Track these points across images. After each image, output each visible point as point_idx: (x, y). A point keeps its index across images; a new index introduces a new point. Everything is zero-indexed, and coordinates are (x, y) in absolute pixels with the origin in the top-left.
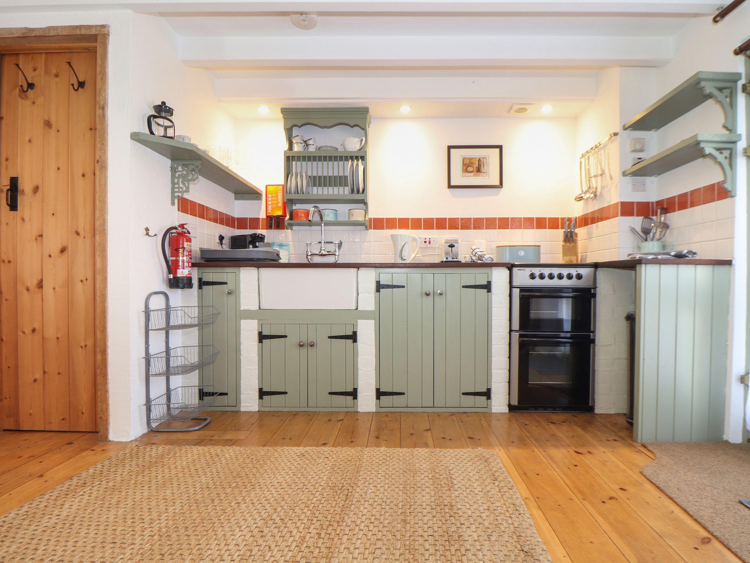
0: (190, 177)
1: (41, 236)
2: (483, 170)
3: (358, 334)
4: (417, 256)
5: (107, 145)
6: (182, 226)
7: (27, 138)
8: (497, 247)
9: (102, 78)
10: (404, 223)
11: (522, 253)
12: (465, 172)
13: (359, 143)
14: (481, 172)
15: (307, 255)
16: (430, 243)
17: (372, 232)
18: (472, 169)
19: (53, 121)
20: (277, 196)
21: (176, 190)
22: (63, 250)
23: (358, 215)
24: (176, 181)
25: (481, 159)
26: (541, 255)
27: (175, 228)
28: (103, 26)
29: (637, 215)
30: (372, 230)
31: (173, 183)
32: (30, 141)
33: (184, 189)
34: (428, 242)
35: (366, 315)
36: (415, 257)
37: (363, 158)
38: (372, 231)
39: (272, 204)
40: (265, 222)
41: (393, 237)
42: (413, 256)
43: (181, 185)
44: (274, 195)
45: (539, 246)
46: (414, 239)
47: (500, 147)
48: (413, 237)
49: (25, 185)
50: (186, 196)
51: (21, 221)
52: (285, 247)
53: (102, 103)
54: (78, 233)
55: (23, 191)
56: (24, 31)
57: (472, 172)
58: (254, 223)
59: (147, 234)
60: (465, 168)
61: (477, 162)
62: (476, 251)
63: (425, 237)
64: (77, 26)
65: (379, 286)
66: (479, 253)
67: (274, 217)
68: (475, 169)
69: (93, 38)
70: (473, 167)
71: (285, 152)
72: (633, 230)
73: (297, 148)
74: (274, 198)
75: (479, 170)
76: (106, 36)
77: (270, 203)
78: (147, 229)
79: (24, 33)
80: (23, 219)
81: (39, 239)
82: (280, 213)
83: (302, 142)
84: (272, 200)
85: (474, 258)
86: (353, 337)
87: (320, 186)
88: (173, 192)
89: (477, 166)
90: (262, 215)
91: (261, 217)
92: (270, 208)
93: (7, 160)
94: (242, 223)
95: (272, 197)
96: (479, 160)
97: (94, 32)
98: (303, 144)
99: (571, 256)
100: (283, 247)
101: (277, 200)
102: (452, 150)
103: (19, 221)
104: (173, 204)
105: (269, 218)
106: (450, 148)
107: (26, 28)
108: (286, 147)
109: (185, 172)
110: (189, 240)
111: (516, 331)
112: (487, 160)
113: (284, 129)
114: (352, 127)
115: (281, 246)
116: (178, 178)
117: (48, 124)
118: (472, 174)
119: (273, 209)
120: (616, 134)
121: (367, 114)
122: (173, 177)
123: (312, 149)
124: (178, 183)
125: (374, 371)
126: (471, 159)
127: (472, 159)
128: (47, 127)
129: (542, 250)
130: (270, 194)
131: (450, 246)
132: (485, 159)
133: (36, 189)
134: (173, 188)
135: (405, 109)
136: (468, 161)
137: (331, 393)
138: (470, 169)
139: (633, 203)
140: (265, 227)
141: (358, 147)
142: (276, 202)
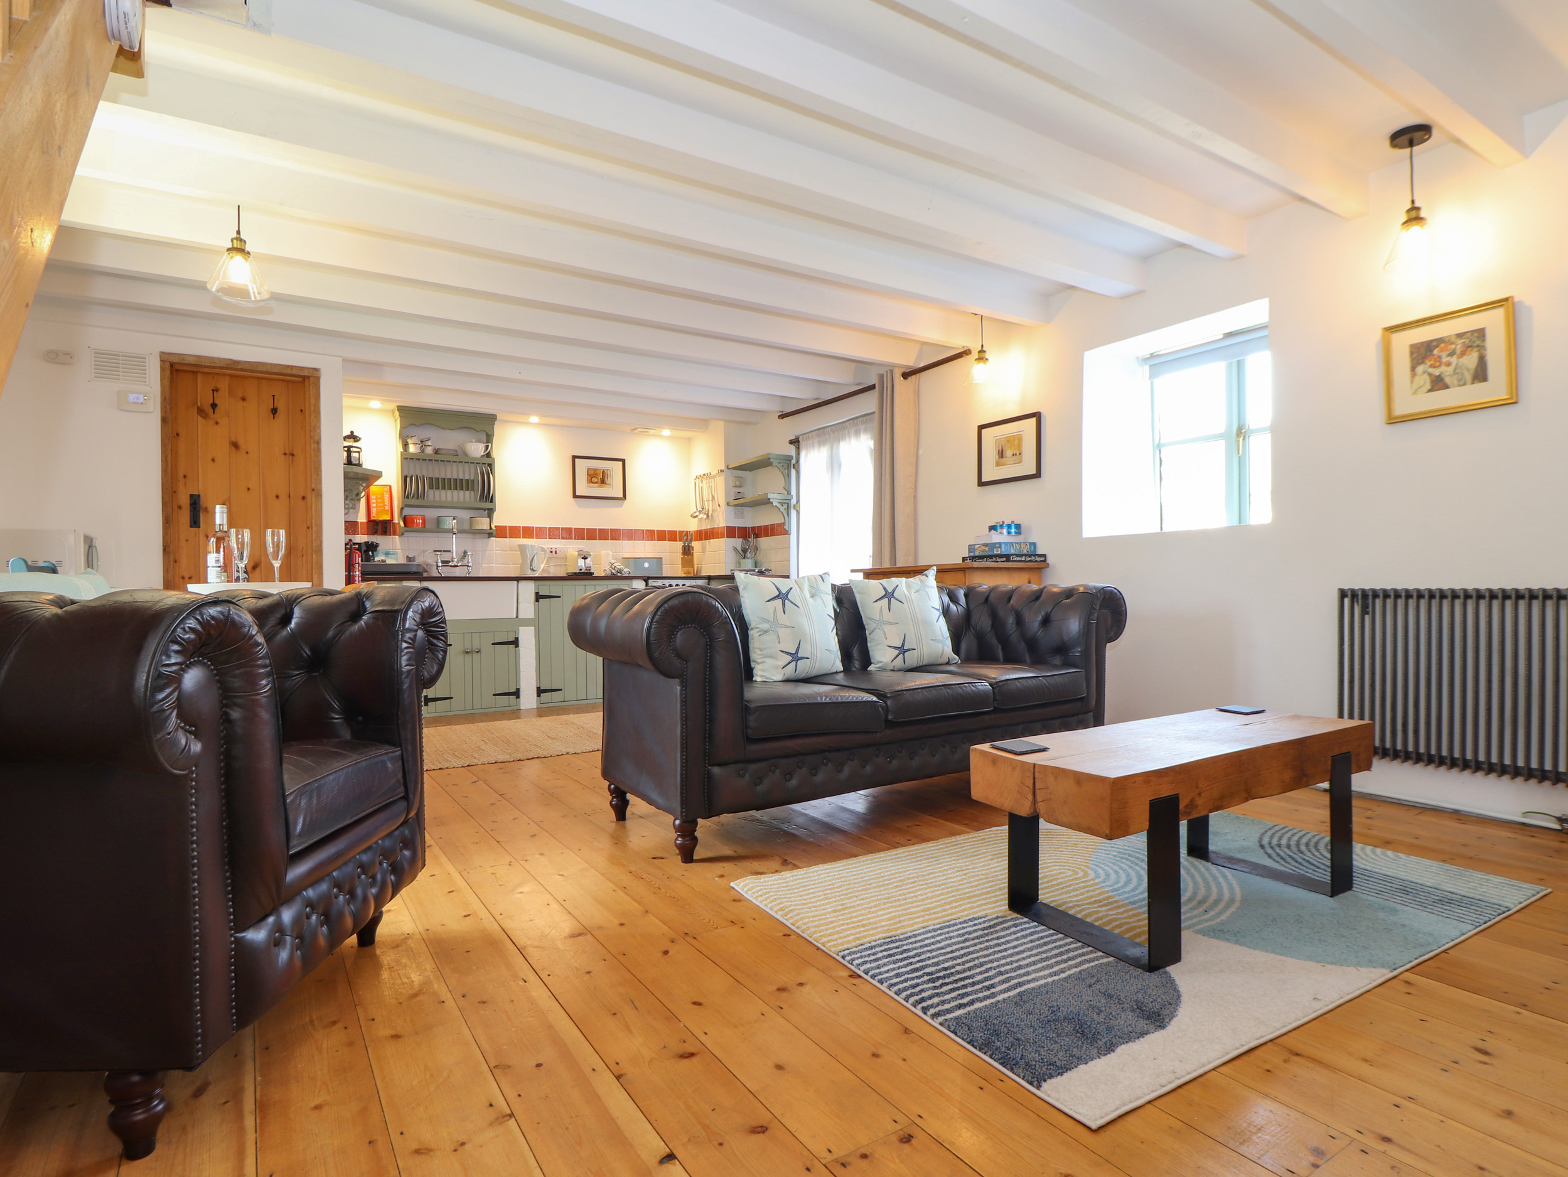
2: (607, 482)
3: (520, 639)
4: (548, 568)
7: (210, 458)
8: (622, 557)
9: (316, 416)
10: (528, 532)
11: (646, 565)
12: (590, 483)
13: (484, 449)
14: (605, 484)
15: (438, 566)
16: (556, 552)
17: (495, 542)
18: (596, 480)
19: (241, 442)
20: (383, 497)
23: (483, 523)
25: (605, 471)
26: (663, 566)
28: (317, 370)
29: (739, 538)
30: (496, 539)
32: (213, 460)
34: (554, 552)
35: (526, 623)
36: (546, 570)
37: (488, 465)
39: (377, 507)
41: (522, 549)
42: (544, 568)
43: (348, 503)
44: (379, 496)
45: (661, 558)
46: (543, 550)
47: (623, 461)
48: (542, 547)
49: (209, 504)
51: (205, 538)
52: (392, 556)
53: (316, 438)
55: (206, 508)
56: (229, 363)
57: (596, 483)
60: (590, 478)
61: (601, 474)
62: (615, 564)
63: (551, 546)
64: (288, 366)
65: (538, 597)
66: (618, 567)
67: (380, 521)
68: (600, 481)
69: (305, 378)
70: (597, 478)
72: (736, 550)
73: (412, 449)
74: (379, 500)
75: (603, 482)
76: (318, 378)
77: (374, 505)
79: (229, 364)
82: (388, 518)
83: (420, 443)
84: (377, 503)
85: (613, 571)
86: (515, 643)
87: (438, 488)
89: (601, 477)
90: (362, 520)
91: (359, 521)
92: (374, 511)
93: (185, 477)
95: (377, 499)
96: (603, 472)
97: (306, 373)
98: (421, 445)
99: (689, 567)
100: (390, 556)
101: (383, 502)
102: (576, 460)
103: (202, 537)
105: (371, 522)
106: (574, 457)
107: (230, 360)
112: (610, 472)
113: (399, 428)
114: (475, 432)
115: (387, 554)
117: (234, 445)
118: (596, 485)
119: (378, 512)
120: (722, 471)
121: (493, 420)
123: (429, 451)
125: (535, 672)
126: (595, 470)
128: (233, 448)
129: (664, 562)
130: (374, 495)
131: (583, 558)
132: (608, 471)
135: (534, 419)
136: (592, 472)
137: (494, 695)
138: (594, 480)
139: (734, 528)
140: (366, 533)
141: (482, 453)
142: (381, 505)
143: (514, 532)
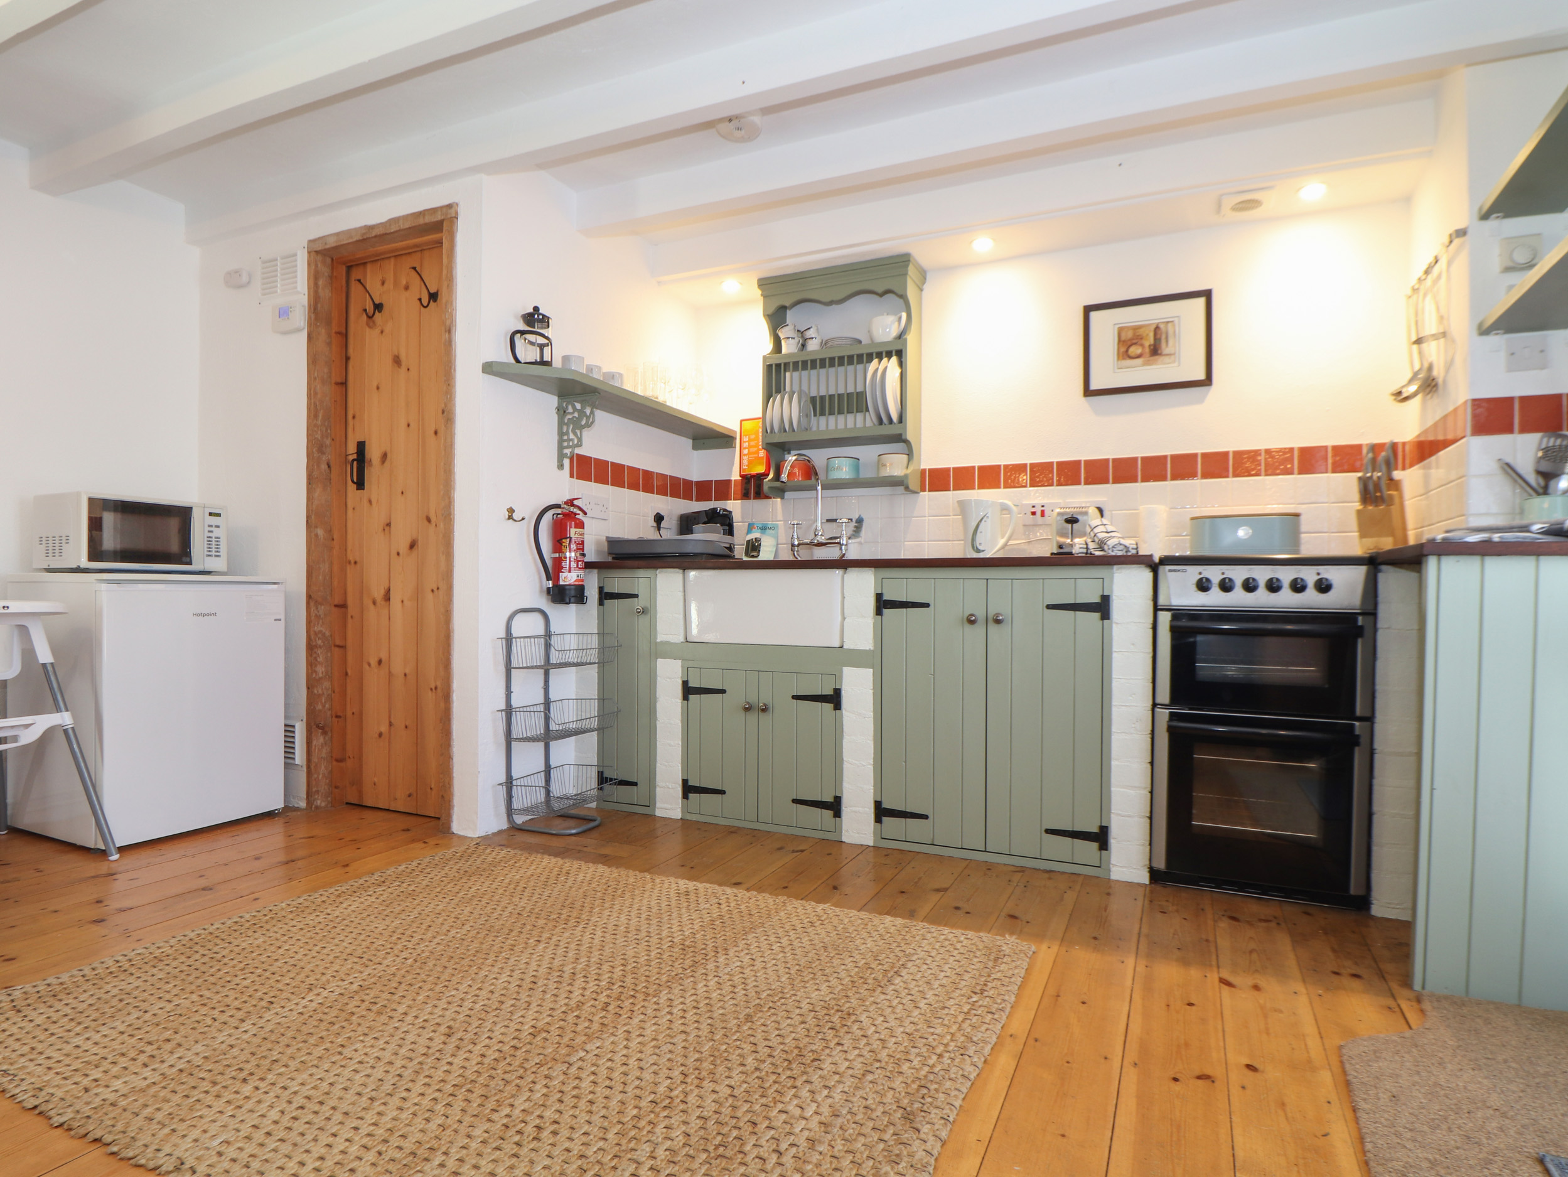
0: (583, 422)
1: (389, 525)
2: (1165, 349)
3: (843, 693)
4: (1011, 542)
5: (454, 386)
6: (570, 503)
7: (375, 385)
8: (1192, 519)
9: (448, 286)
10: (990, 476)
12: (1124, 359)
13: (897, 323)
14: (1161, 354)
15: (793, 545)
16: (1043, 514)
17: (927, 498)
18: (1139, 351)
19: (403, 357)
20: (756, 438)
21: (565, 444)
22: (412, 546)
23: (895, 465)
24: (565, 429)
25: (1162, 326)
26: (1303, 536)
27: (558, 506)
28: (451, 206)
29: (1524, 430)
30: (926, 493)
31: (561, 434)
32: (378, 388)
33: (576, 442)
34: (1039, 514)
35: (857, 658)
36: (1006, 545)
37: (900, 354)
38: (926, 495)
39: (749, 453)
40: (739, 487)
41: (963, 506)
42: (1002, 542)
43: (572, 436)
44: (752, 436)
45: (1297, 515)
46: (1005, 509)
47: (1207, 295)
48: (1004, 504)
49: (373, 454)
50: (578, 451)
51: (369, 504)
52: (771, 531)
53: (448, 322)
54: (429, 520)
55: (371, 460)
56: (363, 231)
57: (1139, 356)
58: (722, 489)
59: (510, 517)
60: (1123, 349)
61: (1152, 335)
62: (1096, 530)
63: (1035, 502)
65: (882, 604)
67: (752, 476)
68: (1147, 350)
70: (1142, 345)
71: (764, 357)
72: (1509, 469)
73: (785, 348)
74: (752, 443)
75: (1155, 351)
76: (453, 221)
77: (746, 451)
78: (511, 511)
79: (364, 234)
80: (370, 502)
81: (387, 528)
82: (761, 469)
83: (795, 335)
84: (749, 447)
86: (835, 699)
88: (561, 448)
89: (1152, 341)
90: (735, 476)
91: (733, 479)
92: (745, 462)
93: (354, 417)
94: (703, 490)
95: (749, 441)
96: (1157, 328)
97: (439, 217)
98: (799, 339)
99: (1380, 535)
100: (767, 531)
101: (759, 444)
102: (1093, 314)
103: (366, 504)
104: (561, 466)
105: (746, 479)
106: (1088, 310)
108: (768, 346)
109: (576, 415)
110: (580, 525)
111: (1164, 706)
112: (1174, 326)
113: (764, 315)
114: (881, 295)
115: (764, 528)
116: (567, 425)
117: (397, 361)
118: (1139, 361)
119: (750, 462)
120: (1461, 233)
121: (907, 266)
122: (561, 423)
123: (813, 346)
124: (567, 433)
125: (872, 767)
126: (1136, 329)
127: (1140, 327)
128: (397, 366)
129: (1305, 524)
130: (745, 436)
131: (1068, 521)
132: (1170, 325)
133: (384, 456)
134: (561, 442)
135: (983, 244)
136: (1130, 334)
137: (796, 802)
138: (1135, 350)
139: (1510, 400)
140: (739, 496)
141: (894, 331)
142: (757, 449)
143: (962, 478)
